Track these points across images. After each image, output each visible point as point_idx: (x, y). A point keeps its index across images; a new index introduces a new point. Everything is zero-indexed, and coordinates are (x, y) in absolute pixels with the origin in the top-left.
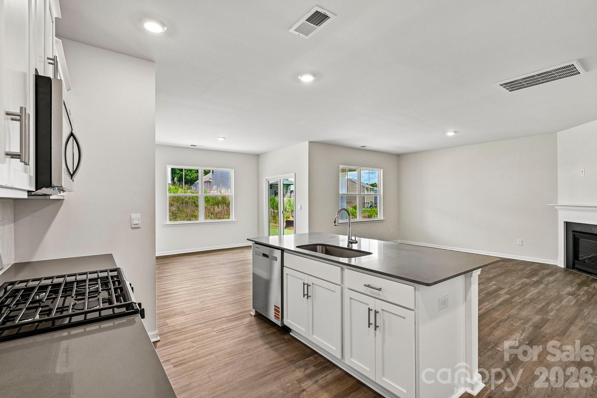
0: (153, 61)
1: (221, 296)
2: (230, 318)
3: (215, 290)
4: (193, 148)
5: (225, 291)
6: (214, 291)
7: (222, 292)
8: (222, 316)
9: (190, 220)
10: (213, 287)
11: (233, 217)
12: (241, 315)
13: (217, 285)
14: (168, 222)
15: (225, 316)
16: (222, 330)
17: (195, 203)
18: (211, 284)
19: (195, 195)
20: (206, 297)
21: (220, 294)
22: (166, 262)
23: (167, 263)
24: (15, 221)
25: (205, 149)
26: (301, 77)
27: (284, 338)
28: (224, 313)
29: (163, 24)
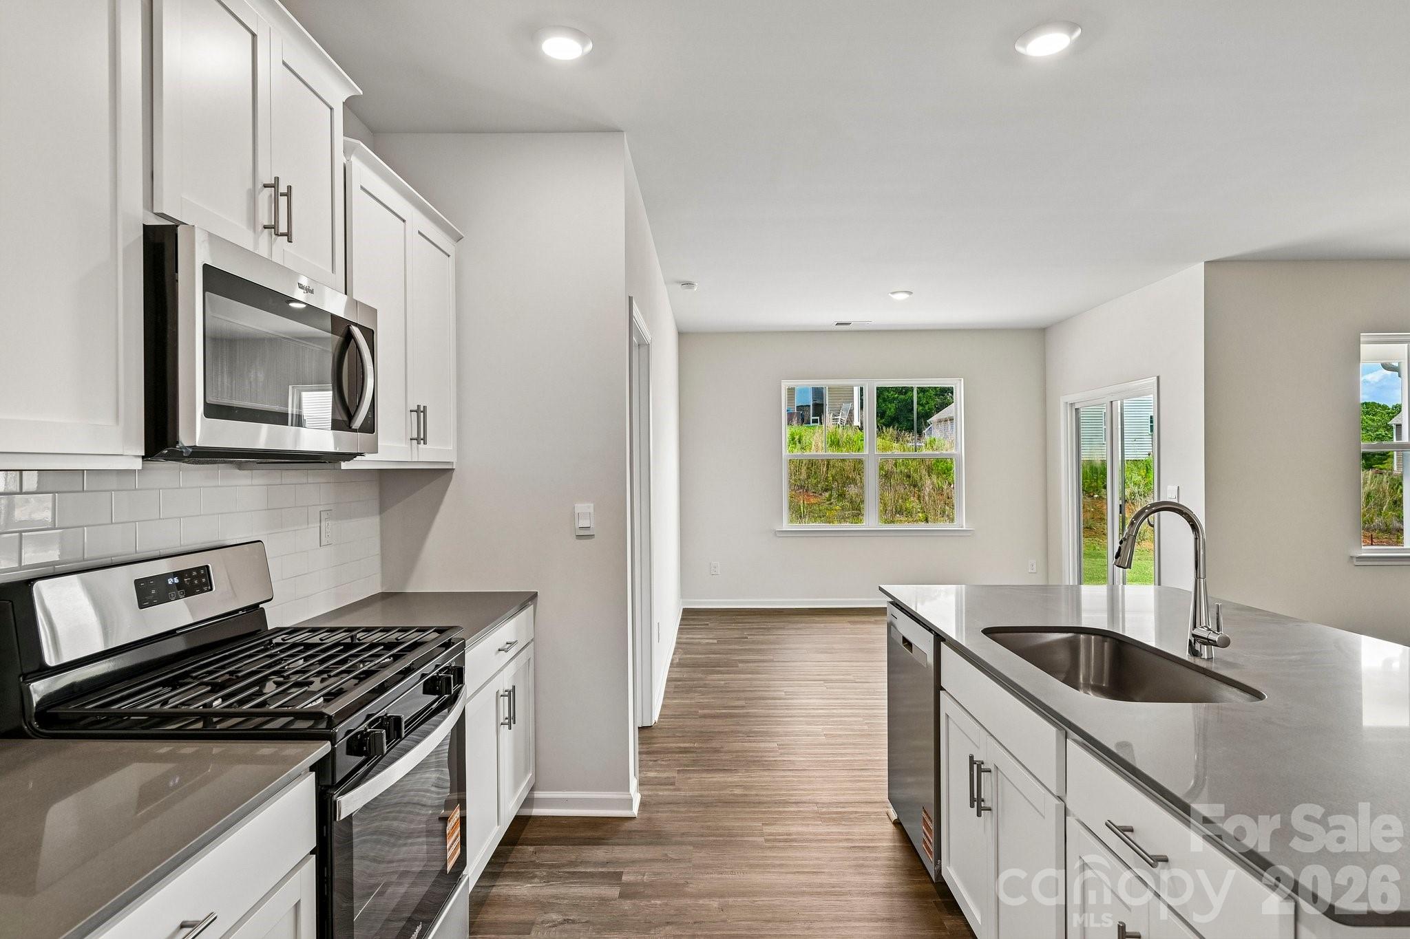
0: (616, 131)
1: (840, 741)
2: (824, 810)
3: (836, 721)
4: (843, 331)
5: (859, 730)
6: (833, 721)
7: (852, 730)
8: (809, 797)
9: (893, 522)
10: (839, 711)
11: (962, 521)
12: (859, 810)
13: (852, 707)
14: (786, 525)
15: (818, 799)
16: (786, 837)
17: (909, 476)
18: (839, 701)
19: (854, 454)
20: (803, 736)
21: (840, 736)
22: (770, 625)
23: (769, 629)
24: (382, 509)
25: (871, 328)
26: (1024, 45)
27: (942, 923)
28: (817, 790)
29: (581, 35)
